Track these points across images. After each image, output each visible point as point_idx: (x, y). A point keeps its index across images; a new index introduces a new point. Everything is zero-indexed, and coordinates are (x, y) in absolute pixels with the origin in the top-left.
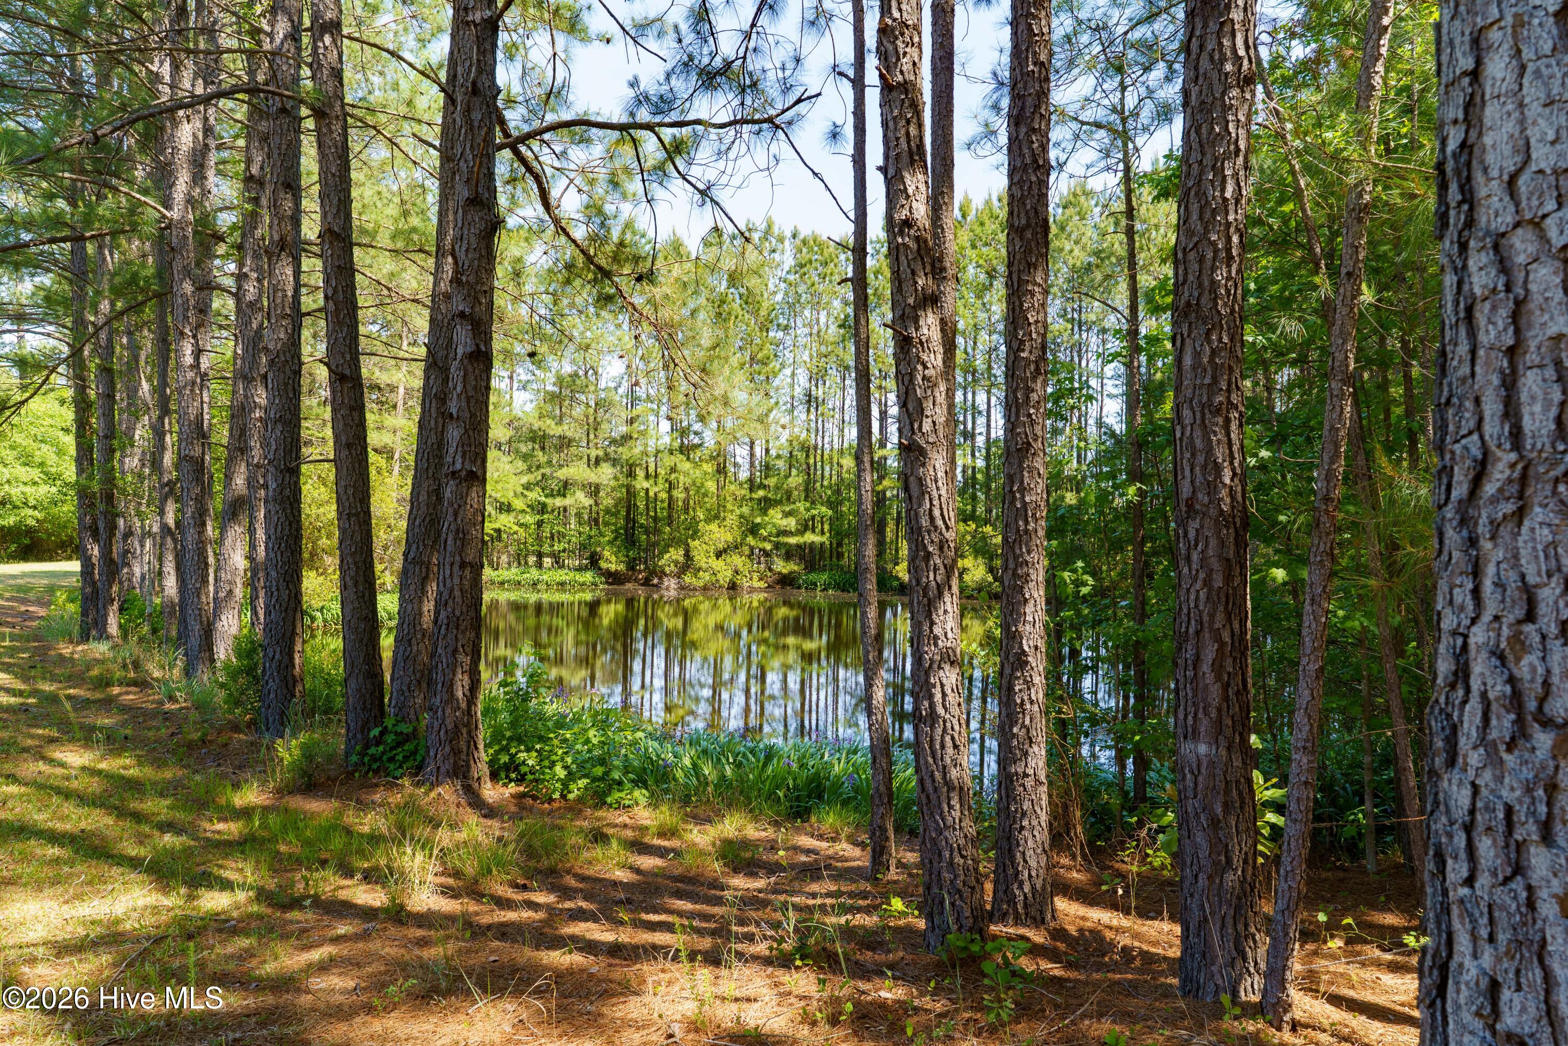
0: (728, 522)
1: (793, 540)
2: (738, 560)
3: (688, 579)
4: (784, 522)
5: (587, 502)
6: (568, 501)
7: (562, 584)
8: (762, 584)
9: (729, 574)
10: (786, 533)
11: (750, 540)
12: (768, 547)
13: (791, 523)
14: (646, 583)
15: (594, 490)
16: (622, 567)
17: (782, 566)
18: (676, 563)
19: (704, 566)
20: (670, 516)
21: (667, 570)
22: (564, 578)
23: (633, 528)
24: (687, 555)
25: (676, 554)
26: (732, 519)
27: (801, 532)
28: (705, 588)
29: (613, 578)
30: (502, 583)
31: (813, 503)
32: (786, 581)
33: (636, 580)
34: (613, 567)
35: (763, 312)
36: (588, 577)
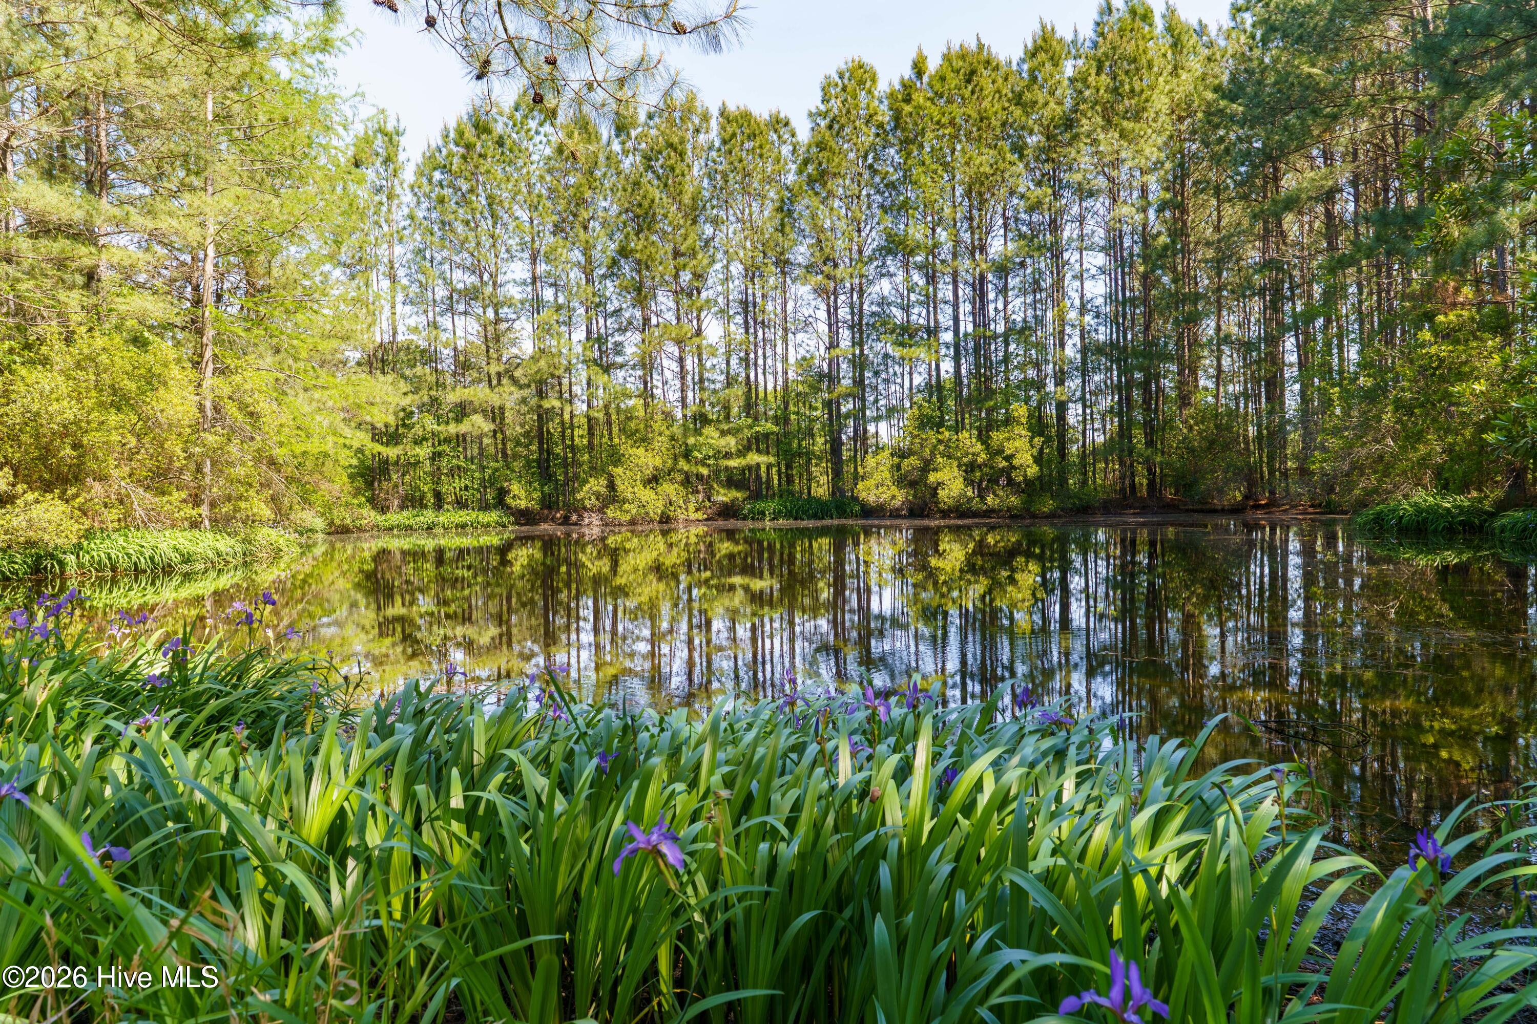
0: (656, 445)
1: (733, 463)
2: (670, 489)
3: (610, 513)
4: (722, 442)
5: (487, 426)
6: (464, 427)
7: (463, 526)
8: (700, 515)
9: (660, 504)
10: (728, 455)
11: (682, 464)
12: (705, 471)
13: (731, 442)
14: (566, 521)
15: (496, 414)
16: (534, 505)
17: (723, 496)
18: (598, 496)
19: (630, 496)
20: (590, 442)
21: (587, 503)
22: (464, 519)
23: (548, 460)
24: (611, 486)
25: (597, 485)
26: (661, 442)
27: (741, 453)
28: (632, 522)
29: (524, 517)
30: (391, 529)
31: (756, 419)
32: (728, 511)
33: (553, 520)
34: (523, 504)
35: (687, 199)
36: (493, 516)
